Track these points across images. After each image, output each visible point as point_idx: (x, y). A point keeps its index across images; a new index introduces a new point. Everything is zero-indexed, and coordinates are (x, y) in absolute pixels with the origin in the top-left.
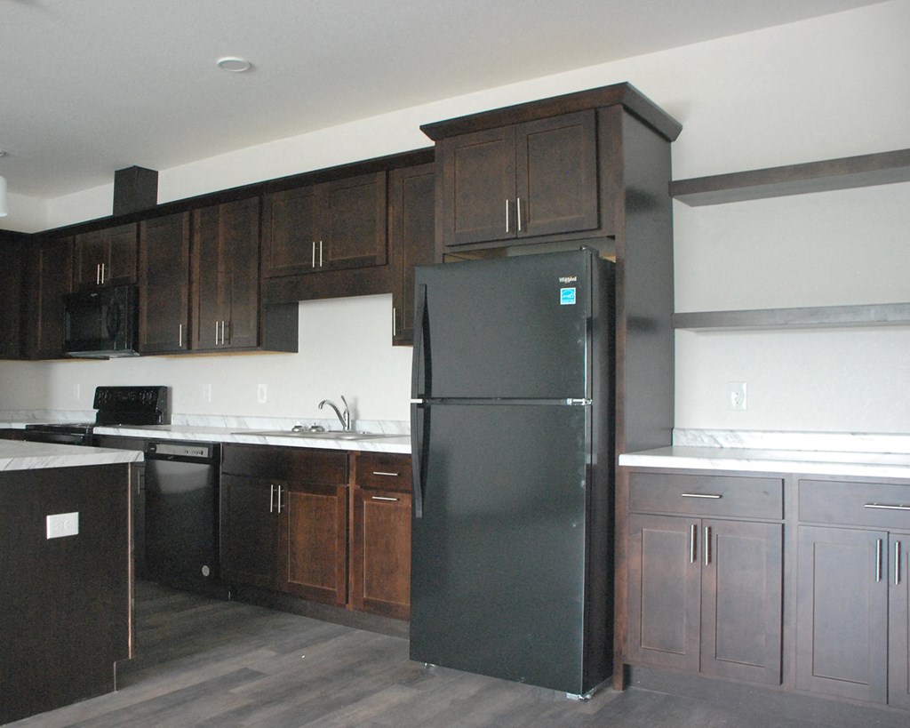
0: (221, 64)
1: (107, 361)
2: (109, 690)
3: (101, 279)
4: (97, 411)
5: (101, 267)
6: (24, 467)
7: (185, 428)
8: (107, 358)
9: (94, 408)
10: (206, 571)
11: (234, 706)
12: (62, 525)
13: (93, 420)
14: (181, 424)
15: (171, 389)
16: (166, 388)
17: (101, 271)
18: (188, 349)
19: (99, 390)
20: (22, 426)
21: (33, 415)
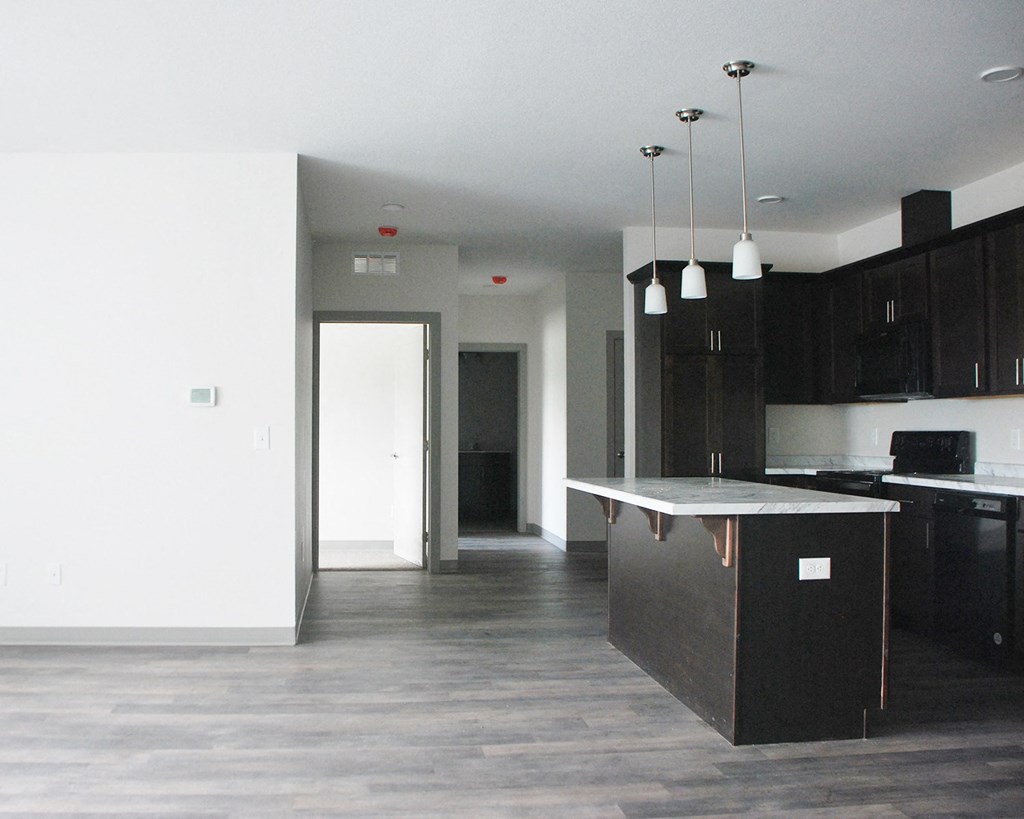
0: (986, 78)
1: (905, 404)
2: (860, 737)
3: (891, 316)
4: (894, 457)
5: (890, 304)
6: (777, 511)
7: (992, 479)
8: (906, 401)
9: (891, 454)
10: (998, 638)
11: (990, 777)
12: (814, 569)
13: (890, 467)
14: (986, 474)
15: (974, 434)
16: (968, 433)
17: (890, 308)
18: (987, 390)
19: (896, 435)
20: (813, 472)
21: (831, 461)
